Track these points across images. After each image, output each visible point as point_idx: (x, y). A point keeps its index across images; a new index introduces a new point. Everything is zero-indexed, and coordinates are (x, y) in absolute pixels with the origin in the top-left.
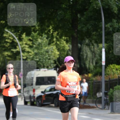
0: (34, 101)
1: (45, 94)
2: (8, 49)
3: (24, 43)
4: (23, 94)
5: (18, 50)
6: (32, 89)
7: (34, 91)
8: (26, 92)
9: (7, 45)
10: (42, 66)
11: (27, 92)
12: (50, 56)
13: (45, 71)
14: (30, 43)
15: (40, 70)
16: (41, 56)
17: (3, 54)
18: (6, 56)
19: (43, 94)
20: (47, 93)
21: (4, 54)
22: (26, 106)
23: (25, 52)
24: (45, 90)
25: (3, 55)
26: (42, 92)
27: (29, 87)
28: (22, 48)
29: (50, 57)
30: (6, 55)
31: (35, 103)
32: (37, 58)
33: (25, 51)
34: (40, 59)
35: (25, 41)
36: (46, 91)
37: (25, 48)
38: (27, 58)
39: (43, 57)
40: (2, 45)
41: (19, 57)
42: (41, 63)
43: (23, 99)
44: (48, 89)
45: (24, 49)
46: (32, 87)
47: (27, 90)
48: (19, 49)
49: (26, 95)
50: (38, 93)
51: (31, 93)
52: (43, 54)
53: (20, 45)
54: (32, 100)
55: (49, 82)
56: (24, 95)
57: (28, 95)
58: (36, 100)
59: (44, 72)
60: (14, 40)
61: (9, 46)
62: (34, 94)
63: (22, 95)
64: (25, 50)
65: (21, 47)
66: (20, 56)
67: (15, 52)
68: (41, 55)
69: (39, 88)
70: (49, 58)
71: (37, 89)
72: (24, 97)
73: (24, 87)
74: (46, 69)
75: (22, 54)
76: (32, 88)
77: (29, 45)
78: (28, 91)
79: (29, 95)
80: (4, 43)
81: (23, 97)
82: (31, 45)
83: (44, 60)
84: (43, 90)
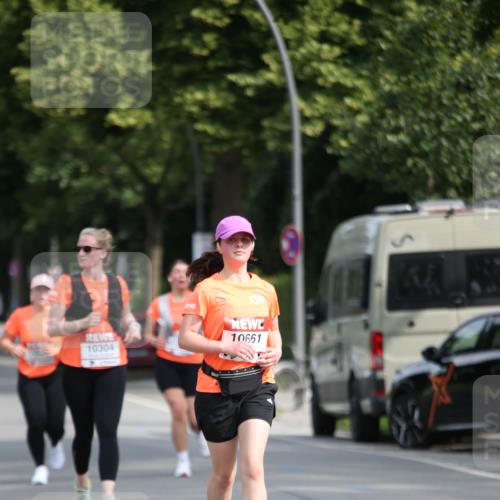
0: (379, 410)
1: (448, 365)
2: (205, 69)
3: (313, 28)
4: (308, 363)
5: (271, 76)
6: (366, 336)
7: (377, 344)
8: (322, 352)
9: (204, 45)
10: (431, 182)
11: (330, 356)
12: (482, 113)
13: (450, 213)
14: (348, 28)
15: (415, 211)
16: (422, 114)
17: (177, 100)
18: (193, 119)
19: (434, 369)
20: (459, 361)
21: (180, 105)
22: (324, 445)
23: (321, 89)
24: (452, 339)
25: (176, 111)
26: (429, 354)
27: (345, 320)
28: (299, 65)
29: (482, 119)
30: (194, 109)
31: (384, 423)
32: (397, 130)
33: (320, 81)
34: (417, 138)
35: (315, 18)
36: (457, 346)
37: (315, 64)
38: (330, 129)
39: (438, 123)
40: (172, 44)
41: (283, 127)
42: (422, 163)
43: (308, 395)
44: (470, 335)
45: (307, 70)
46: (364, 317)
47: (333, 338)
48: (282, 73)
49: (325, 371)
50: (403, 358)
51: (361, 361)
52: (439, 98)
53: (287, 42)
54: (366, 405)
55: (476, 286)
56: (312, 376)
57: (341, 369)
58: (388, 404)
59: (440, 220)
60: (247, 13)
61: (213, 54)
62: (378, 367)
63: (301, 371)
64: (318, 74)
65: (293, 59)
66: (288, 120)
67: (250, 93)
68: (426, 107)
69: (411, 324)
70: (476, 126)
71: (395, 333)
72: (315, 388)
73: (311, 317)
74: (458, 205)
75: (296, 103)
76: (366, 325)
77: (342, 41)
78: (340, 348)
79: (346, 375)
80: (180, 34)
81: (307, 383)
82: (358, 40)
83: (445, 143)
84: (437, 342)
